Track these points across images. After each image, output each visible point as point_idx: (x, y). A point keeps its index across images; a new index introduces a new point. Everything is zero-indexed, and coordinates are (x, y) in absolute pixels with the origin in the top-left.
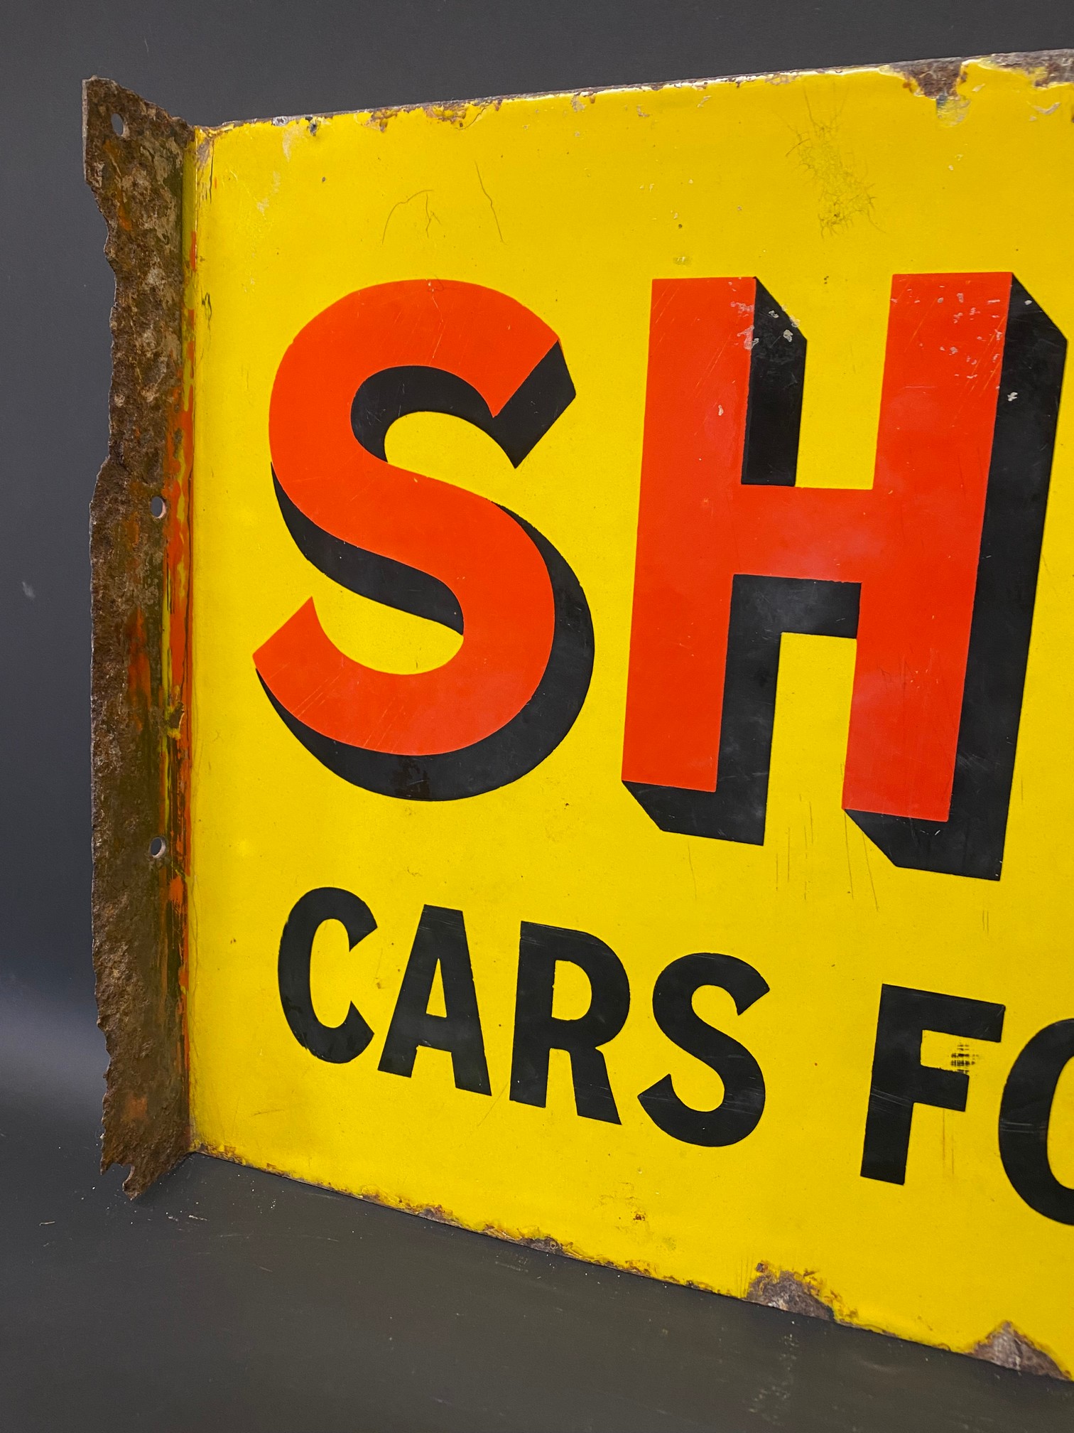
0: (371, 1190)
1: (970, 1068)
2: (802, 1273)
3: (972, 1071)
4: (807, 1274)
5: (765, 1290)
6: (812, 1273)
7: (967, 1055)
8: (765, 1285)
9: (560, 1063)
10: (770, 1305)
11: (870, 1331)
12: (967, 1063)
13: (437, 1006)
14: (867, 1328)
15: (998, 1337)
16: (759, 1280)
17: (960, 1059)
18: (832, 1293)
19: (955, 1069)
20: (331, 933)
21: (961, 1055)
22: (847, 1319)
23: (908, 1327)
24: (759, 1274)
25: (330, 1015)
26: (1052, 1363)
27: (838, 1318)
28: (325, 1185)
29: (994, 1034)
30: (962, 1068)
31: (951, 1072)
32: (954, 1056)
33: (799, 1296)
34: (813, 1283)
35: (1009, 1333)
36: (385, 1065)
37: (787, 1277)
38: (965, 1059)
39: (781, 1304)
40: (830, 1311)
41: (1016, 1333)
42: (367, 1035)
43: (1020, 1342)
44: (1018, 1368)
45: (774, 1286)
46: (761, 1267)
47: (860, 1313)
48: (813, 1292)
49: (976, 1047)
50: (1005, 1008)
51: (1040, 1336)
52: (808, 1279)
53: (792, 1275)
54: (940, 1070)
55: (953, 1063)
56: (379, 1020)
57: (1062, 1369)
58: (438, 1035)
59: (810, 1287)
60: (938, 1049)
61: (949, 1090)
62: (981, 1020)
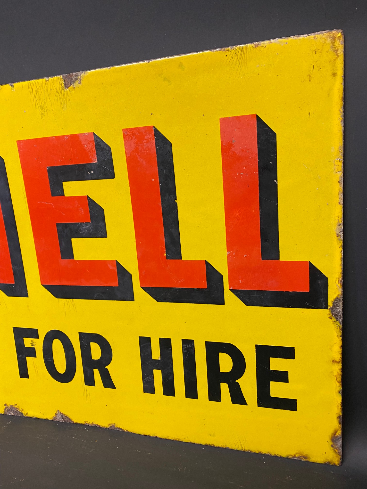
1: (35, 346)
2: (14, 405)
3: (36, 347)
4: (15, 405)
5: (8, 411)
6: (16, 404)
7: (33, 343)
8: (8, 409)
10: (10, 414)
11: (32, 418)
12: (34, 345)
14: (31, 417)
15: (57, 414)
16: (6, 408)
17: (32, 344)
18: (22, 409)
19: (32, 347)
21: (32, 343)
22: (26, 415)
23: (39, 415)
24: (5, 407)
26: (70, 419)
27: (24, 415)
29: (37, 337)
30: (33, 346)
31: (31, 348)
32: (31, 343)
33: (15, 411)
34: (17, 407)
35: (59, 413)
37: (11, 406)
38: (33, 344)
39: (12, 414)
40: (22, 414)
41: (60, 412)
43: (62, 415)
44: (63, 421)
45: (9, 409)
46: (5, 405)
47: (29, 413)
48: (18, 410)
49: (35, 340)
50: (38, 330)
51: (66, 413)
52: (16, 406)
53: (12, 406)
54: (29, 347)
55: (31, 345)
57: (72, 420)
59: (17, 408)
60: (28, 342)
61: (32, 352)
62: (34, 333)
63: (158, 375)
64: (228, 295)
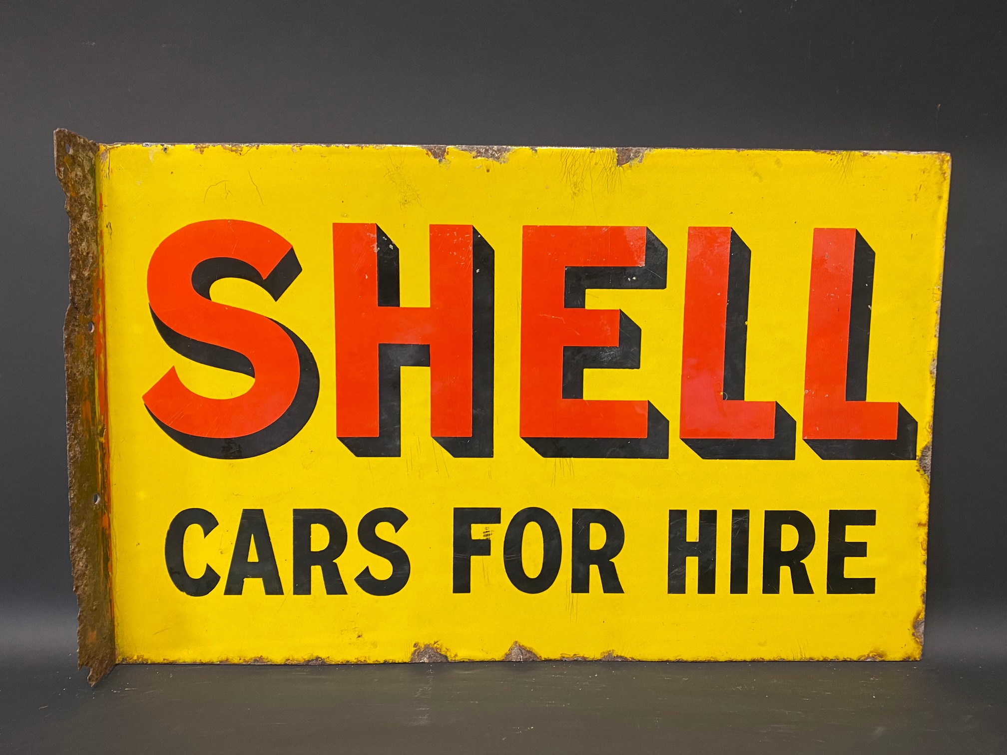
0: (224, 658)
1: (491, 536)
2: (433, 643)
3: (491, 538)
4: (435, 643)
5: (418, 655)
6: (437, 642)
7: (489, 531)
8: (418, 653)
9: (317, 572)
10: (421, 662)
11: (464, 661)
12: (489, 535)
13: (253, 556)
14: (462, 660)
15: (513, 649)
16: (415, 651)
17: (486, 533)
18: (446, 649)
19: (485, 538)
20: (194, 531)
21: (487, 532)
22: (454, 659)
23: (478, 655)
24: (415, 649)
25: (195, 571)
26: (534, 654)
27: (450, 659)
28: (198, 661)
29: (498, 520)
30: (488, 537)
31: (484, 540)
32: (484, 533)
33: (433, 654)
34: (438, 646)
35: (517, 646)
36: (228, 591)
37: (427, 647)
38: (488, 533)
39: (426, 660)
40: (446, 657)
41: (519, 645)
42: (217, 578)
43: (522, 648)
44: (522, 660)
45: (422, 652)
46: (415, 645)
47: (458, 654)
48: (438, 651)
49: (492, 527)
50: (501, 509)
51: (527, 644)
52: (435, 645)
53: (429, 645)
54: (479, 540)
55: (484, 536)
56: (223, 570)
57: (538, 656)
58: (254, 571)
59: (437, 648)
60: (477, 531)
61: (484, 548)
62: (492, 515)
63: (692, 564)
64: (802, 447)
